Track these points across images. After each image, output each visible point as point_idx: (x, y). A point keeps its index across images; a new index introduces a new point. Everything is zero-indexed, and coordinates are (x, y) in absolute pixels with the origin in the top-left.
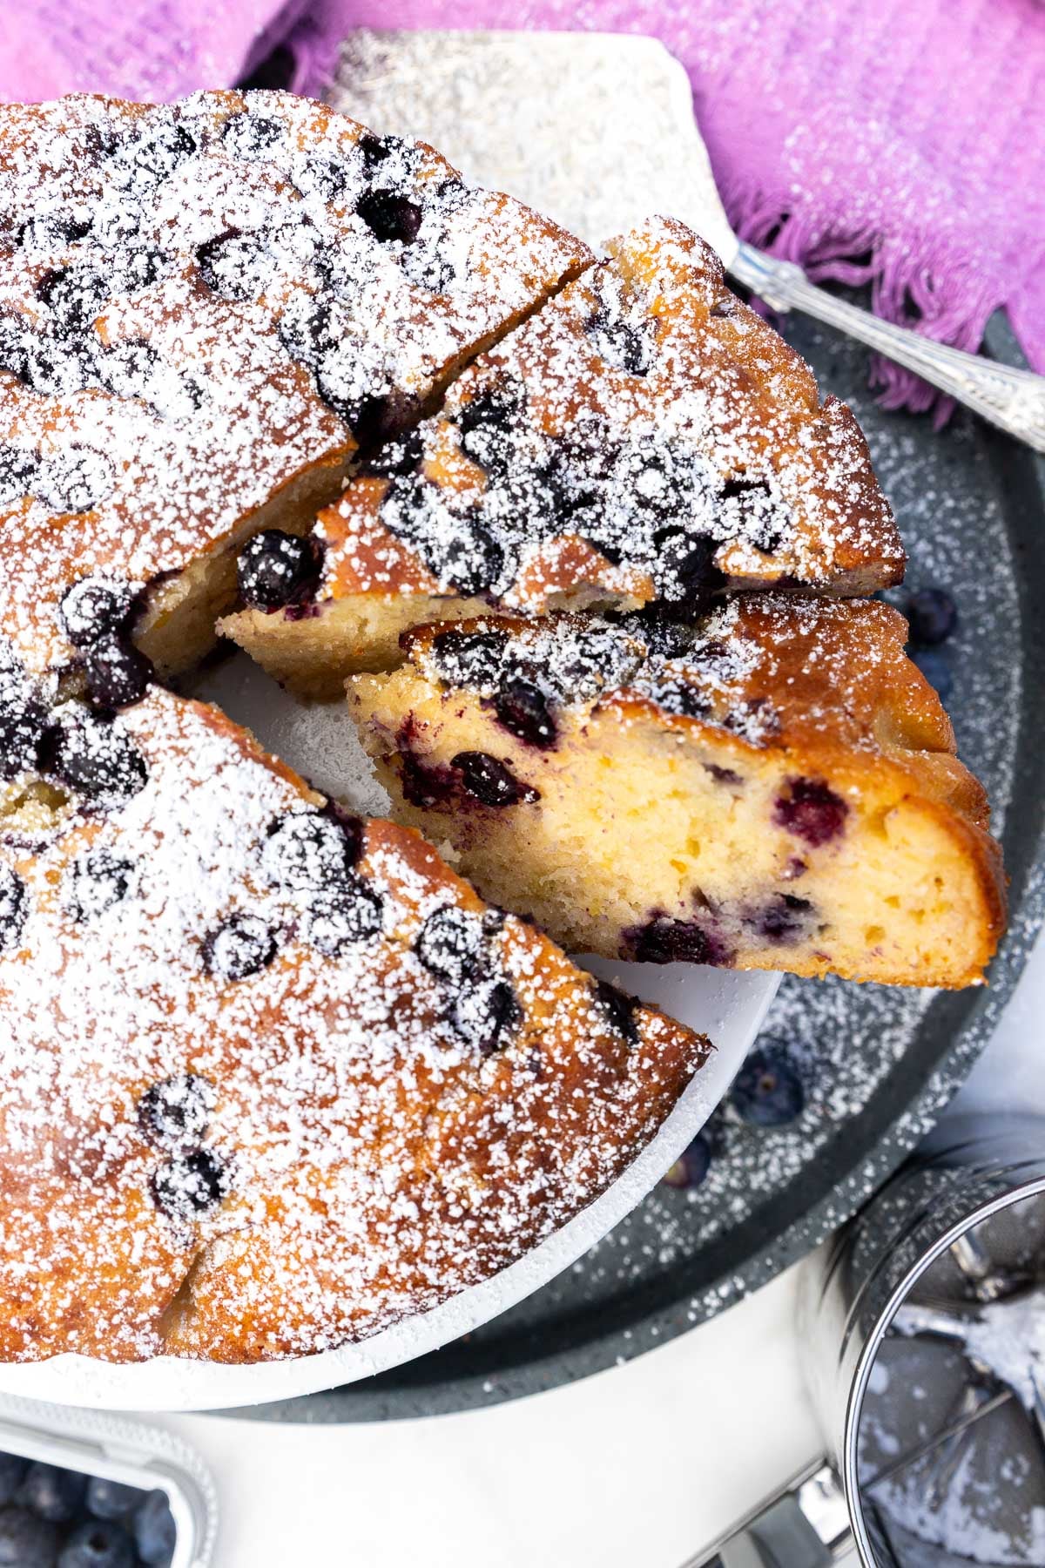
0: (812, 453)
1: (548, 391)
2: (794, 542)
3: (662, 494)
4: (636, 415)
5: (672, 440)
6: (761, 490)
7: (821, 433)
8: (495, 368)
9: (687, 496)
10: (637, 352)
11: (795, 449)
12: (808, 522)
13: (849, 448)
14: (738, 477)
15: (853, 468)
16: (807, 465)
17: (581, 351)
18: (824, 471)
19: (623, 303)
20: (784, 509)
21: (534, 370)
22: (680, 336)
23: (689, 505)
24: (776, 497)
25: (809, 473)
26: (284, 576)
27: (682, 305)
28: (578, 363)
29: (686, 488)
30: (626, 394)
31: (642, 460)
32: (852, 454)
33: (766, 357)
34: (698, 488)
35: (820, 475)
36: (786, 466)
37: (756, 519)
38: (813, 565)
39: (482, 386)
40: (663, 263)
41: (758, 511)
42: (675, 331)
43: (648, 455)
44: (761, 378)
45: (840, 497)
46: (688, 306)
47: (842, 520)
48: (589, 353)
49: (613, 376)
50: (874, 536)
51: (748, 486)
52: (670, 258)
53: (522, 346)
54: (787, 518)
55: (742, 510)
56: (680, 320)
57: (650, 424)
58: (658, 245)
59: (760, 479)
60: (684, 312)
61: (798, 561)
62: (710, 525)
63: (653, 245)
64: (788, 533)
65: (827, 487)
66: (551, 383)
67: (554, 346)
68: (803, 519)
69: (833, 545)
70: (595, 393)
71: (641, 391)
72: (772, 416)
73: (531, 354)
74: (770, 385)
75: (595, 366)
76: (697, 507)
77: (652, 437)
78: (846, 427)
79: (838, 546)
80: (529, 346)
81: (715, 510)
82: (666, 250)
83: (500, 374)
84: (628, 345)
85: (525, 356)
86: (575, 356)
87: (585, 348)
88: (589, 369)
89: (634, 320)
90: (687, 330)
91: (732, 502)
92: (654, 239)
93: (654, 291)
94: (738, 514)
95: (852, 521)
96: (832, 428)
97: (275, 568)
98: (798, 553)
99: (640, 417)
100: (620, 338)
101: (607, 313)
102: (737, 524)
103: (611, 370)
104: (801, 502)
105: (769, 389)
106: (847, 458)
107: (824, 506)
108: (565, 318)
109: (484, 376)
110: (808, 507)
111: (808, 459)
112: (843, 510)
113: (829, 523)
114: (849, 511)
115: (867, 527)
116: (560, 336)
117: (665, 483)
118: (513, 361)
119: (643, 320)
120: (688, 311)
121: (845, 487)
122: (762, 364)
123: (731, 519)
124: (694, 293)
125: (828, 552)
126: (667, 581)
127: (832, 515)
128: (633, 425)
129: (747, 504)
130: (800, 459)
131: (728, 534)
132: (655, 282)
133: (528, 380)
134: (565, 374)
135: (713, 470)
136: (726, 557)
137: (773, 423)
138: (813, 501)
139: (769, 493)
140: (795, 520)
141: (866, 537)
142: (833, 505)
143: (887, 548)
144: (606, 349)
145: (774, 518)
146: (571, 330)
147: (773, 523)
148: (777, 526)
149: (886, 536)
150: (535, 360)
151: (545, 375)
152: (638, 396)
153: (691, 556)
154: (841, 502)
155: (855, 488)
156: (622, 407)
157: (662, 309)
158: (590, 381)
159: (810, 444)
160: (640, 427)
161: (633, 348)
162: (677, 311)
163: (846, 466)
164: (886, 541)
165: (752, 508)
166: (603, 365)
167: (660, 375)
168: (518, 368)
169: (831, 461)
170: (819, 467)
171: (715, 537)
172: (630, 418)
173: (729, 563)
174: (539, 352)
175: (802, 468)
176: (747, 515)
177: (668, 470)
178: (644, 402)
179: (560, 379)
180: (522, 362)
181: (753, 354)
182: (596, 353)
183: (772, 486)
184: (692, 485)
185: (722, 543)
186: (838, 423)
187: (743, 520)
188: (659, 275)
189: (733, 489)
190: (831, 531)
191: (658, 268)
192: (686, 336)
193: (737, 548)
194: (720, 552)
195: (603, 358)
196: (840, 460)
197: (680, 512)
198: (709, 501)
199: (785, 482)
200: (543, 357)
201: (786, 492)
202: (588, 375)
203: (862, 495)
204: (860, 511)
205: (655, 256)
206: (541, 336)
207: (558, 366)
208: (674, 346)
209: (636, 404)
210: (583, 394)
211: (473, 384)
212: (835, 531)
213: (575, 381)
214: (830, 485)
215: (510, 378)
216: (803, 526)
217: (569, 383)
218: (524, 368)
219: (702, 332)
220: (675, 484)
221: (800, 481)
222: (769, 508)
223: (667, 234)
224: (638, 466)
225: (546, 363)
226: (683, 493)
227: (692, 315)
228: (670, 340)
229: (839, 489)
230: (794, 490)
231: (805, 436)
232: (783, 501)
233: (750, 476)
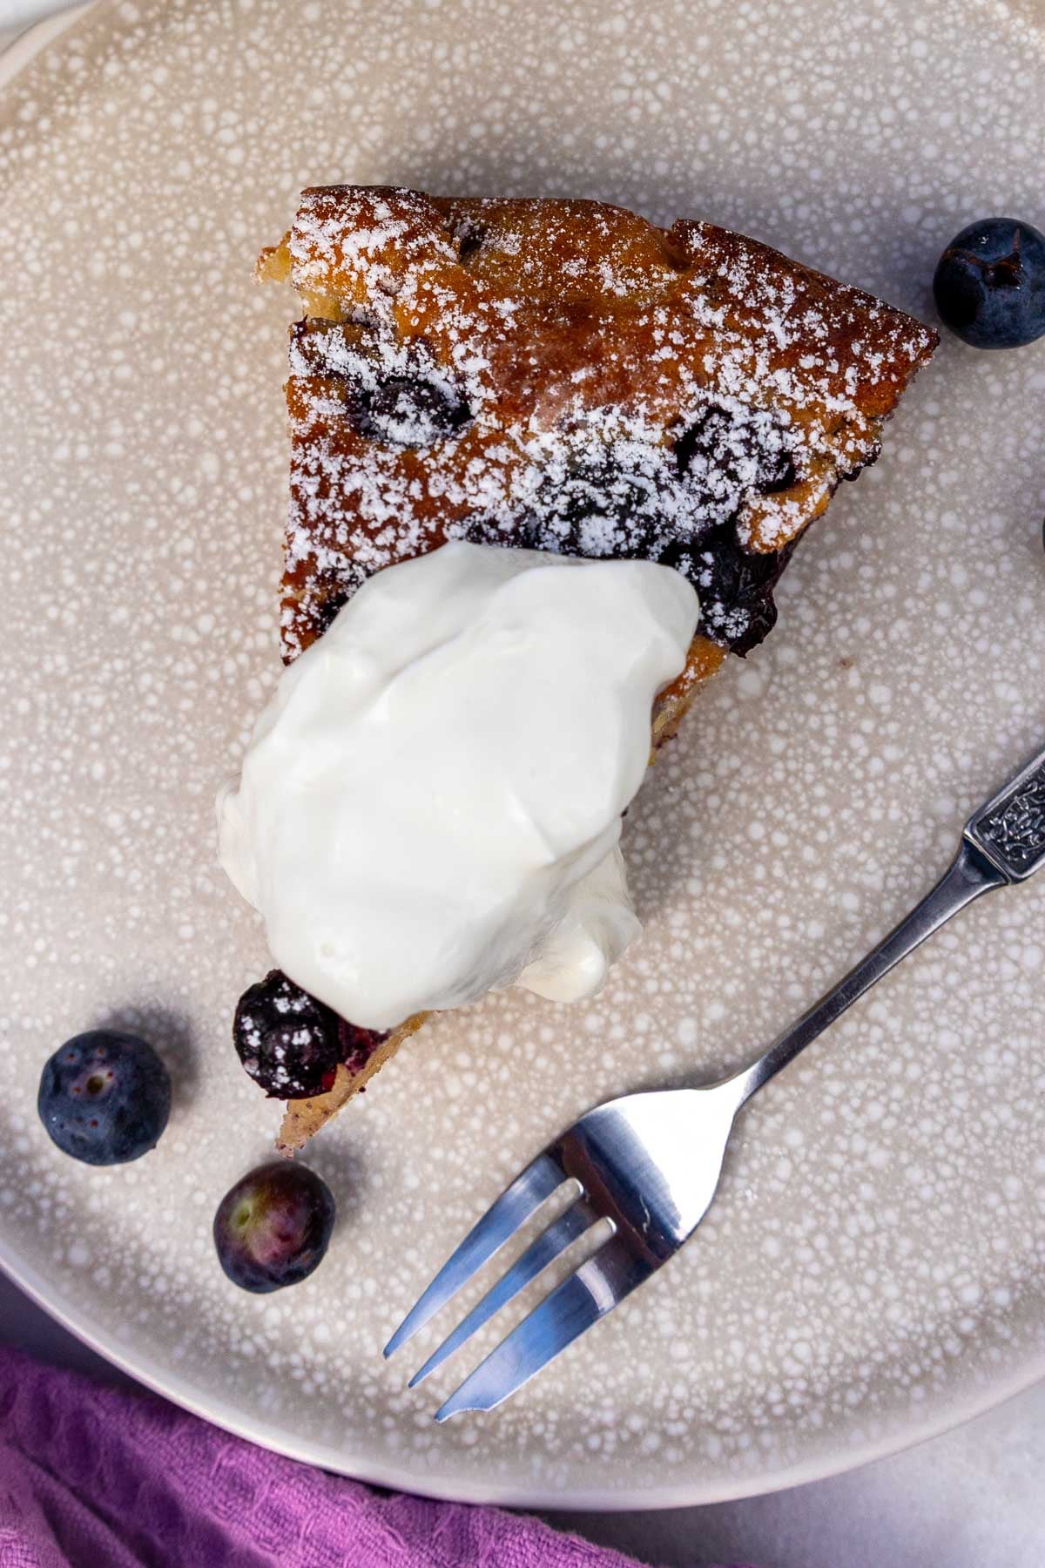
0: (729, 325)
1: (392, 548)
2: (806, 443)
3: (621, 536)
4: (508, 476)
5: (570, 461)
6: (716, 419)
7: (718, 292)
8: (310, 579)
9: (649, 508)
10: (438, 397)
11: (709, 341)
12: (801, 406)
13: (761, 278)
14: (679, 431)
15: (789, 299)
16: (739, 345)
17: (383, 467)
18: (762, 332)
19: (363, 352)
20: (762, 418)
21: (355, 540)
22: (464, 335)
23: (659, 515)
24: (740, 415)
25: (749, 351)
26: (315, 1039)
27: (430, 294)
28: (393, 485)
29: (640, 502)
30: (476, 466)
31: (563, 518)
32: (770, 282)
33: (571, 253)
34: (651, 487)
35: (763, 342)
36: (718, 369)
37: (744, 462)
38: (850, 447)
39: (314, 611)
40: (361, 264)
41: (739, 450)
42: (454, 335)
43: (561, 504)
44: (589, 287)
45: (805, 345)
46: (437, 290)
47: (834, 367)
48: (389, 458)
49: (442, 460)
50: (883, 349)
51: (698, 428)
52: (363, 252)
53: (313, 526)
54: (775, 426)
55: (721, 465)
56: (447, 318)
57: (531, 472)
58: (337, 249)
59: (703, 409)
60: (442, 303)
61: (829, 457)
62: (701, 513)
63: (330, 254)
64: (793, 440)
65: (782, 346)
66: (386, 537)
67: (348, 489)
68: (792, 409)
69: (849, 405)
70: (443, 499)
71: (487, 442)
72: (650, 328)
73: (333, 525)
74: (608, 284)
75: (411, 467)
76: (670, 507)
77: (548, 480)
78: (735, 255)
79: (857, 400)
80: (322, 517)
81: (692, 492)
82: (350, 247)
83: (321, 581)
84: (420, 403)
85: (328, 533)
86: (381, 480)
87: (381, 457)
88: (410, 478)
89: (394, 360)
90: (466, 322)
91: (698, 464)
92: (325, 246)
93: (382, 307)
94: (717, 474)
95: (845, 358)
96: (722, 271)
97: (296, 1041)
98: (822, 448)
99: (515, 474)
100: (404, 404)
101: (358, 382)
102: (729, 485)
103: (434, 455)
104: (772, 390)
105: (611, 292)
106: (771, 292)
107: (800, 373)
108: (325, 443)
109: (307, 599)
110: (785, 389)
111: (734, 337)
112: (824, 356)
113: (824, 383)
114: (830, 351)
115: (864, 348)
116: (343, 473)
117: (612, 523)
118: (321, 552)
119: (404, 350)
120: (444, 296)
121: (801, 328)
122: (573, 268)
123: (717, 484)
124: (429, 266)
125: (852, 415)
126: (718, 621)
127: (818, 372)
128: (517, 491)
129: (719, 453)
130: (728, 346)
131: (731, 505)
132: (372, 294)
133: (358, 556)
134: (392, 511)
135: (645, 450)
136: (755, 535)
137: (658, 335)
138: (782, 378)
139: (728, 416)
140: (785, 418)
141: (875, 360)
142: (808, 362)
143: (907, 347)
144: (400, 432)
145: (761, 439)
146: (347, 452)
147: (766, 446)
148: (773, 442)
149: (894, 335)
150: (344, 527)
151: (372, 534)
152: (490, 453)
153: (717, 571)
154: (813, 349)
155: (811, 317)
156: (486, 484)
157: (415, 322)
158: (425, 490)
159: (718, 317)
160: (526, 484)
161: (428, 398)
162: (433, 311)
163: (779, 302)
164: (899, 342)
165: (729, 453)
166: (420, 456)
167: (486, 403)
168: (333, 555)
169: (758, 314)
170: (753, 334)
171: (719, 521)
172: (506, 486)
173: (766, 540)
174: (339, 515)
175: (737, 354)
176: (732, 465)
177: (602, 502)
178: (501, 453)
179: (392, 522)
180: (331, 543)
181: (553, 266)
182: (399, 450)
183: (727, 404)
184: (642, 491)
185: (733, 519)
186: (720, 260)
187: (732, 475)
188: (370, 281)
189: (685, 449)
190: (833, 392)
191: (361, 275)
192: (472, 330)
193: (761, 515)
194: (744, 536)
195: (411, 448)
196: (766, 302)
197: (658, 530)
198: (675, 486)
199: (735, 387)
200: (349, 516)
201: (744, 397)
202: (415, 488)
203: (826, 318)
204: (841, 339)
205: (345, 264)
206: (323, 493)
207: (376, 511)
208: (469, 354)
209: (496, 464)
210: (432, 514)
211: (302, 618)
212: (837, 388)
213: (409, 507)
214: (784, 341)
215: (335, 571)
216: (802, 417)
217: (406, 516)
218: (339, 548)
219: (483, 306)
220: (624, 512)
221: (749, 369)
222: (744, 434)
223: (333, 226)
224: (564, 528)
225: (359, 518)
226: (641, 510)
227: (452, 298)
228: (459, 351)
229: (796, 336)
230: (752, 387)
231: (706, 314)
232: (753, 411)
233: (691, 418)
